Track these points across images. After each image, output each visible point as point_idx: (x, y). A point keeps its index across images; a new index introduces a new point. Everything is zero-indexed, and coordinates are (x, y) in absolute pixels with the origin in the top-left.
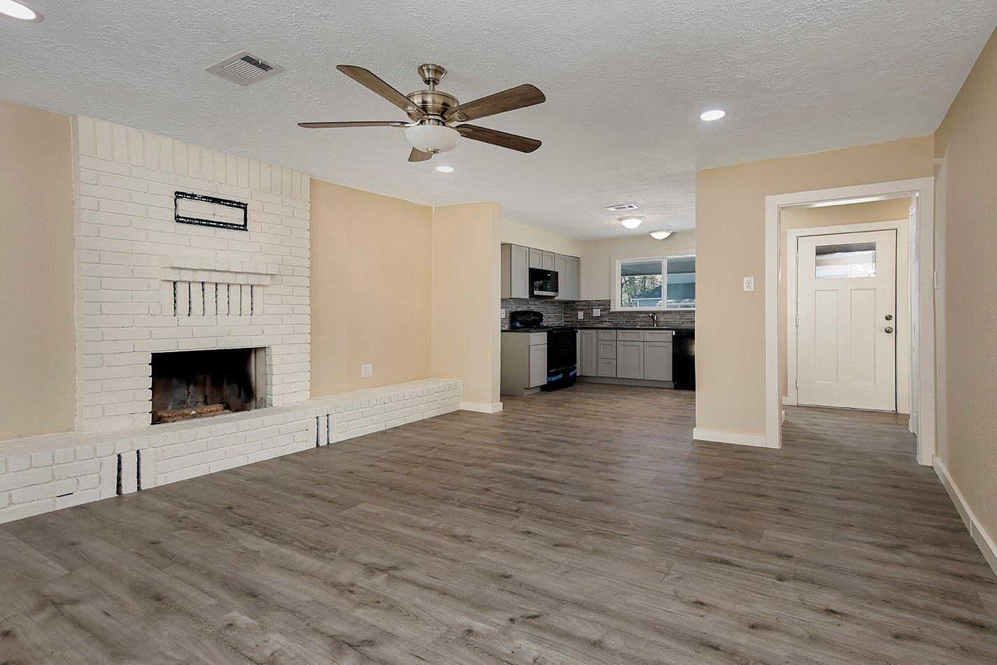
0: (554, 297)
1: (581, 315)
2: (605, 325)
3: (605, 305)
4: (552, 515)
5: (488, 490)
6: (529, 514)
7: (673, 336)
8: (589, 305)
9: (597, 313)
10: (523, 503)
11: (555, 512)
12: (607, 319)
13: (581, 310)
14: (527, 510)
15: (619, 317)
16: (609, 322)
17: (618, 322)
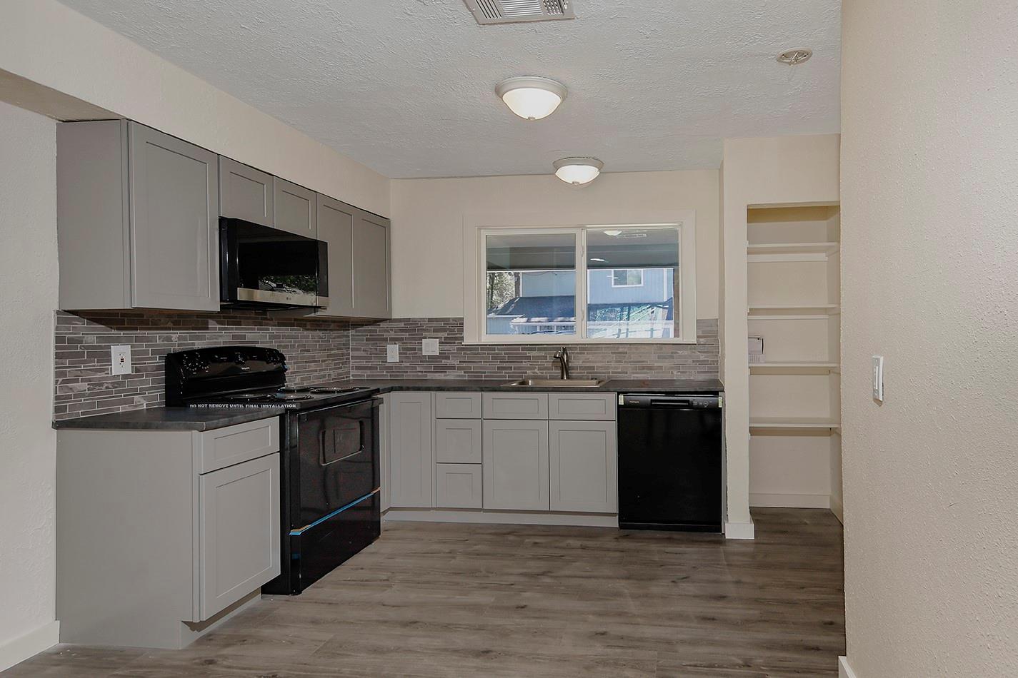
0: (316, 308)
1: (393, 353)
2: (451, 376)
3: (451, 330)
7: (619, 406)
8: (413, 330)
9: (431, 347)
12: (456, 363)
13: (394, 340)
15: (483, 358)
16: (459, 369)
17: (481, 368)
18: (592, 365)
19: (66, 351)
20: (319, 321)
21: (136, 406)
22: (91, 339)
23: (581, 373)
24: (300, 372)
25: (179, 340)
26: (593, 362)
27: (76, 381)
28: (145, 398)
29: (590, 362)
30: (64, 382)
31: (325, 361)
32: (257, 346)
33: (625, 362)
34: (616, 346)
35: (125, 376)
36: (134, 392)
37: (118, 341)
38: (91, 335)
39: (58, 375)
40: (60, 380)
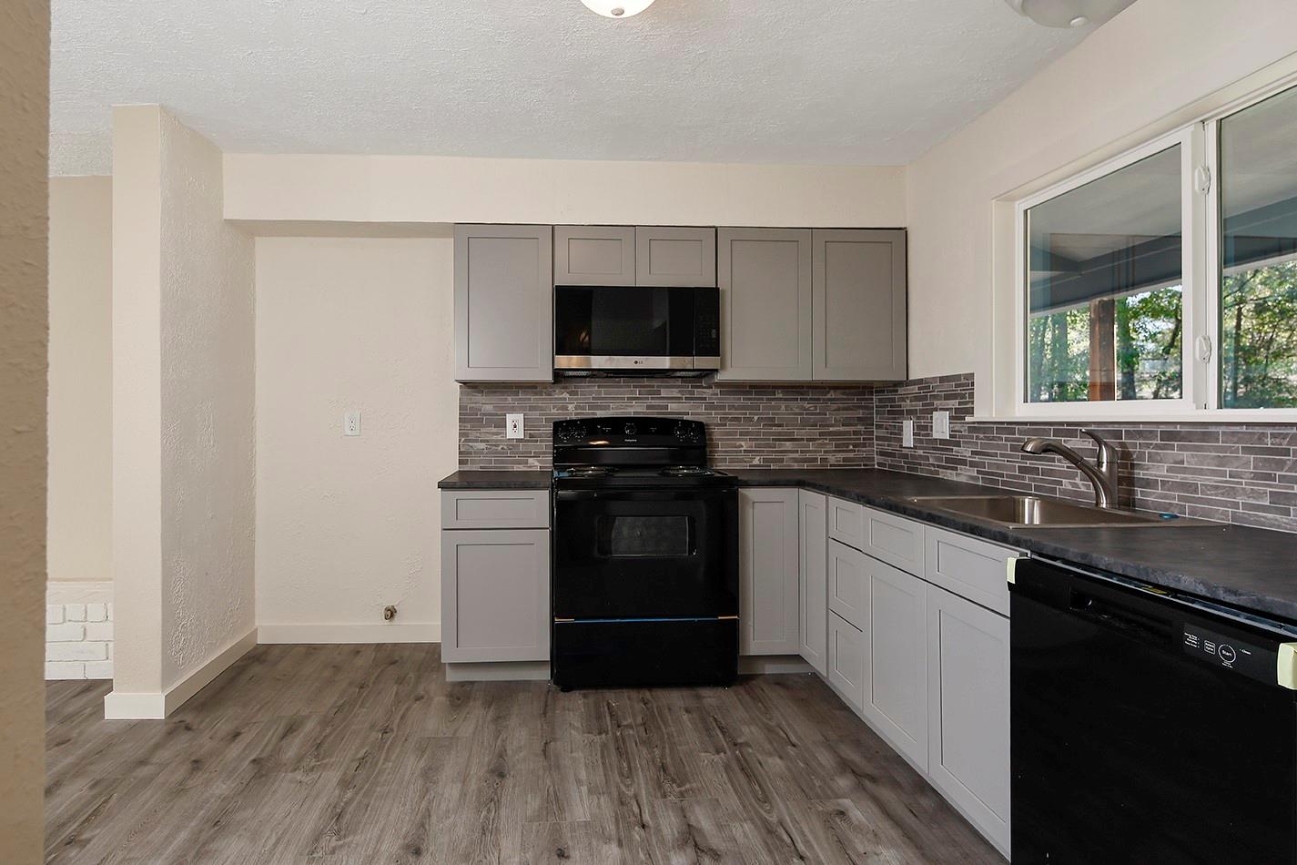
1: (908, 433)
3: (962, 395)
7: (1009, 585)
8: (925, 397)
9: (941, 424)
12: (967, 453)
13: (909, 414)
15: (998, 447)
16: (973, 464)
17: (998, 466)
18: (1190, 478)
19: (468, 418)
20: (803, 387)
21: (530, 467)
22: (489, 408)
23: (1166, 497)
24: (760, 451)
25: (576, 409)
26: (1195, 472)
27: (476, 441)
28: (539, 461)
29: (1185, 470)
30: (465, 441)
31: (814, 440)
32: (685, 417)
33: (1282, 478)
34: (1258, 430)
35: (518, 440)
36: (528, 454)
37: (513, 410)
38: (487, 404)
39: (461, 435)
40: (463, 439)
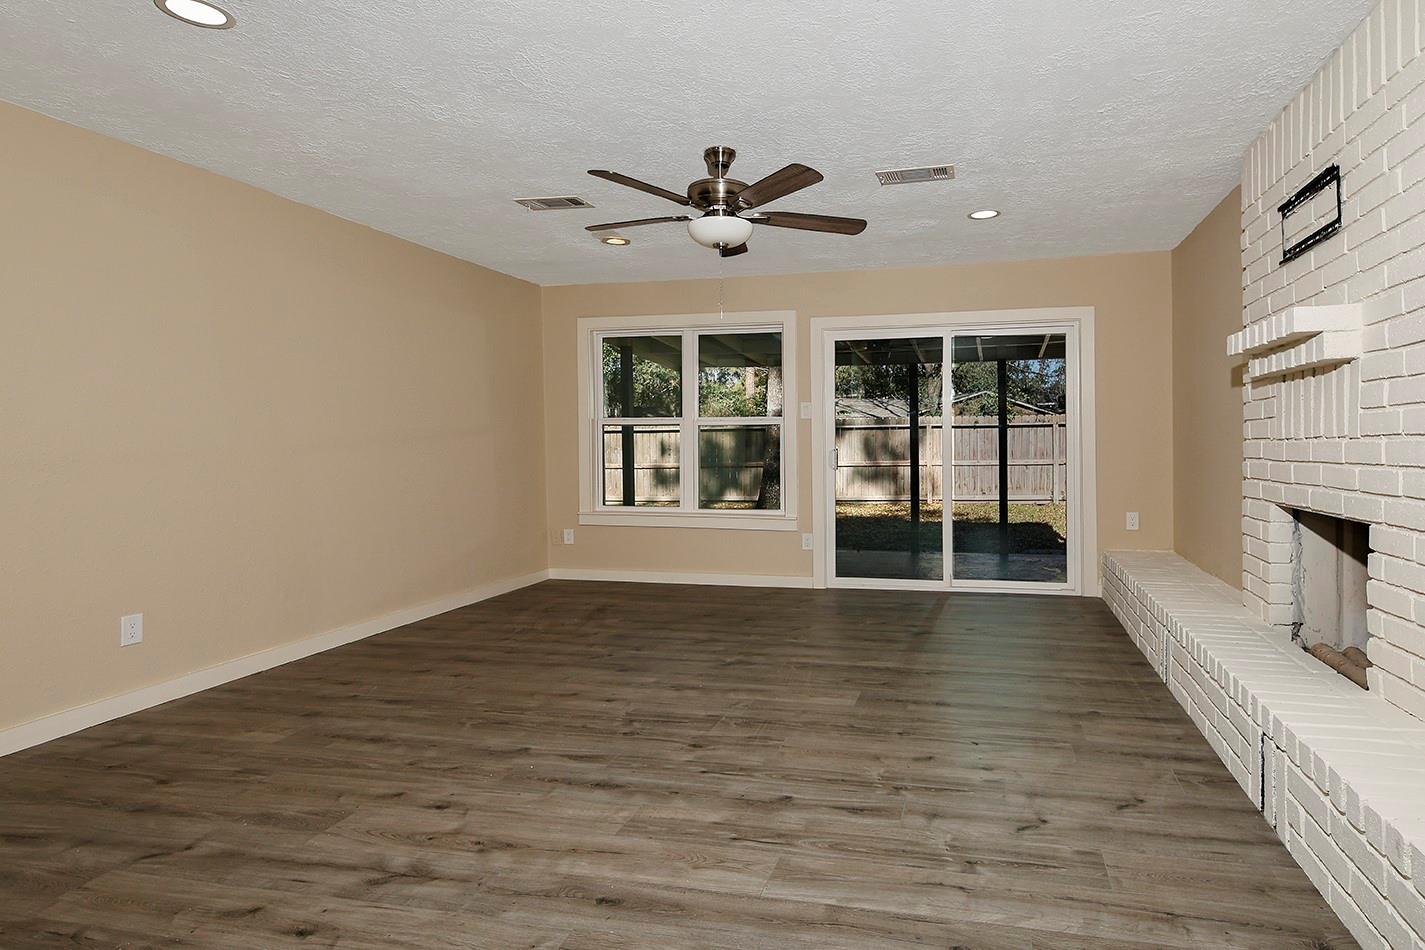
4: (579, 723)
5: (694, 746)
6: (613, 720)
10: (624, 734)
11: (576, 727)
14: (617, 724)
